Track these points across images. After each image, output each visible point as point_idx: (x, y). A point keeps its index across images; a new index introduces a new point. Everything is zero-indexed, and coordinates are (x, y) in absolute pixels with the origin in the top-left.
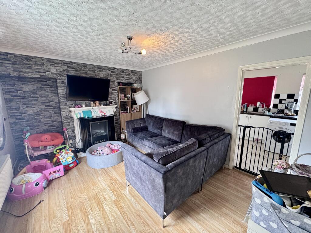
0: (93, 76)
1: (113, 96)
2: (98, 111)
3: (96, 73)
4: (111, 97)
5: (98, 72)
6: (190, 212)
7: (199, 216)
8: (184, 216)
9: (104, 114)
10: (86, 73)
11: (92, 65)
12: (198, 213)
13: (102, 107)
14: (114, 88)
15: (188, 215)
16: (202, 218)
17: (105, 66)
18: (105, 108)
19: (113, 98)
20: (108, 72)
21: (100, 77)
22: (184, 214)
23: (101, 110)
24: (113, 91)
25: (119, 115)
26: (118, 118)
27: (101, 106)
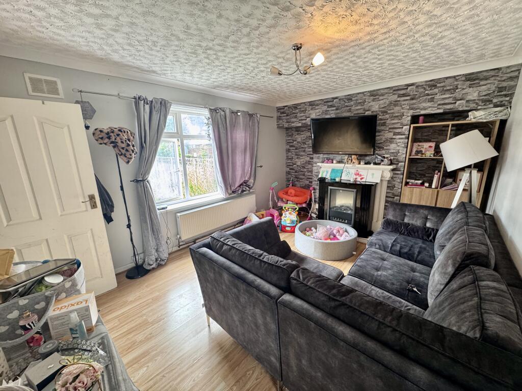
0: (359, 112)
1: (393, 146)
2: (353, 171)
3: (366, 106)
4: (388, 148)
5: (369, 102)
6: (227, 362)
7: (219, 378)
8: (222, 351)
9: (361, 179)
10: (350, 111)
11: (360, 93)
12: (225, 378)
13: (362, 165)
14: (397, 131)
15: (223, 359)
16: (216, 382)
17: (385, 88)
18: (368, 170)
19: (392, 151)
20: (390, 98)
21: (372, 112)
22: (226, 351)
23: (359, 170)
24: (394, 137)
25: (400, 187)
26: (396, 193)
27: (359, 164)
